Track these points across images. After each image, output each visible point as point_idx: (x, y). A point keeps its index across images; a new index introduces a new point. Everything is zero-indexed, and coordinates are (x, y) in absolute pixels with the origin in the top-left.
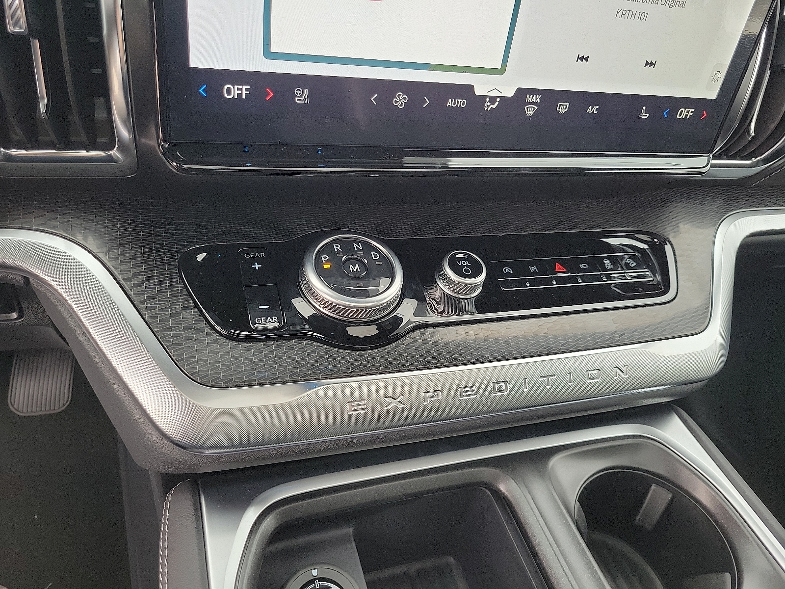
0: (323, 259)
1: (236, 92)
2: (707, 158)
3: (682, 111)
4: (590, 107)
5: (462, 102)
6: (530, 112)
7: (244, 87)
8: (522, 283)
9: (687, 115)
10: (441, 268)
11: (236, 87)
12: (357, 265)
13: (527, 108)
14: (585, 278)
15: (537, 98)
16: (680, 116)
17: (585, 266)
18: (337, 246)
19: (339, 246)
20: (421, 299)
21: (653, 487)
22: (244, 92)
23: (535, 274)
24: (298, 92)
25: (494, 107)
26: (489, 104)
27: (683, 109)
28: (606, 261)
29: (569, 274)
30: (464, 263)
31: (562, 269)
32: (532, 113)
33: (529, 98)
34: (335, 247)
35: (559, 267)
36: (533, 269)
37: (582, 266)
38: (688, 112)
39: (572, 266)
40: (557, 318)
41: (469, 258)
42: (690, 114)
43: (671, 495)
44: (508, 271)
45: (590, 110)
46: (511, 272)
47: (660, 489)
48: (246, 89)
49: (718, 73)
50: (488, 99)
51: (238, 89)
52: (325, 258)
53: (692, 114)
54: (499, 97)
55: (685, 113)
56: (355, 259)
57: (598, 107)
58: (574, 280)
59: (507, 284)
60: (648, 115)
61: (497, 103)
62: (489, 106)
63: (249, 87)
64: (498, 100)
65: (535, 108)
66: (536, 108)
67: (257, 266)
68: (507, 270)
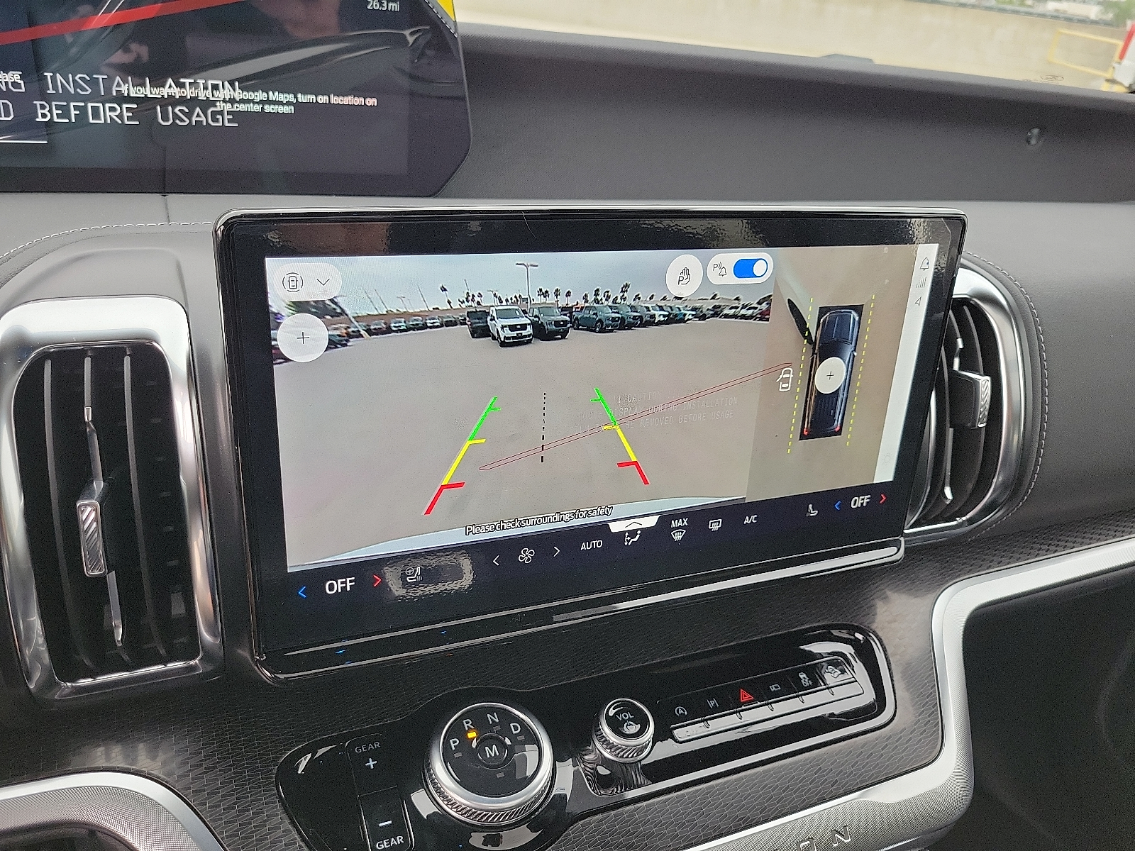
0: (453, 745)
1: (340, 586)
3: (856, 500)
4: (747, 517)
5: (598, 544)
6: (678, 537)
7: (348, 579)
9: (862, 504)
11: (339, 581)
12: (494, 746)
13: (674, 534)
15: (683, 522)
16: (854, 505)
17: (776, 687)
18: (467, 723)
19: (471, 723)
22: (349, 584)
23: (716, 710)
24: (410, 571)
25: (635, 540)
26: (629, 538)
27: (857, 498)
28: (802, 676)
29: (758, 704)
30: (625, 716)
31: (749, 699)
32: (681, 537)
33: (674, 524)
34: (465, 723)
35: (745, 697)
36: (712, 703)
37: (773, 688)
38: (863, 499)
39: (761, 693)
42: (866, 501)
44: (682, 712)
45: (747, 521)
46: (686, 713)
48: (350, 581)
50: (627, 534)
51: (342, 583)
52: (454, 742)
53: (868, 500)
54: (639, 529)
55: (859, 501)
56: (491, 738)
57: (756, 516)
60: (817, 511)
61: (638, 536)
62: (629, 541)
63: (353, 578)
64: (639, 532)
65: (682, 532)
66: (685, 531)
67: (371, 763)
68: (680, 710)
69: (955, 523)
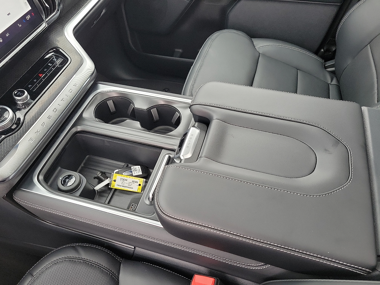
2: (44, 22)
8: (36, 86)
10: (15, 99)
14: (48, 72)
16: (28, 19)
20: (19, 110)
21: (108, 102)
23: (36, 81)
28: (49, 64)
29: (44, 75)
30: (18, 93)
31: (42, 75)
35: (40, 75)
36: (35, 81)
37: (45, 70)
38: (29, 17)
39: (43, 72)
40: (51, 87)
41: (19, 91)
43: (112, 100)
45: (7, 36)
47: (109, 101)
49: (25, 3)
55: (28, 17)
57: (8, 33)
58: (46, 75)
59: (33, 89)
60: (21, 25)
68: (30, 86)
69: (55, 13)
